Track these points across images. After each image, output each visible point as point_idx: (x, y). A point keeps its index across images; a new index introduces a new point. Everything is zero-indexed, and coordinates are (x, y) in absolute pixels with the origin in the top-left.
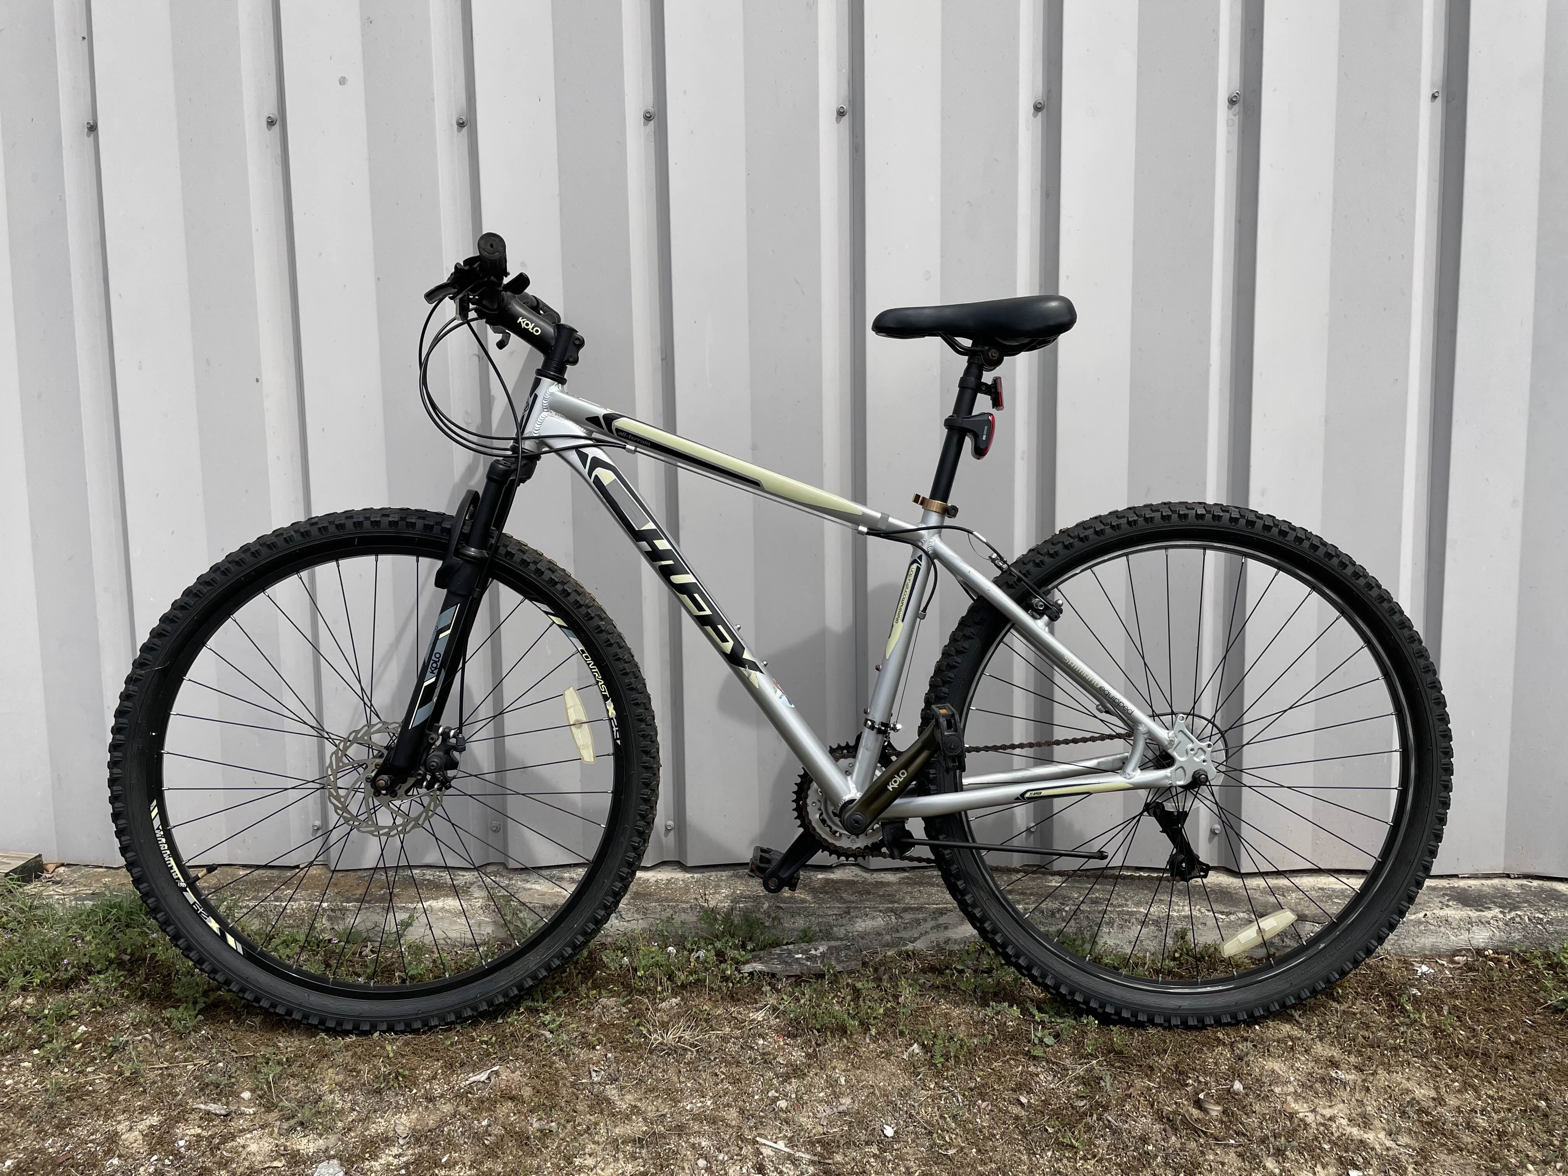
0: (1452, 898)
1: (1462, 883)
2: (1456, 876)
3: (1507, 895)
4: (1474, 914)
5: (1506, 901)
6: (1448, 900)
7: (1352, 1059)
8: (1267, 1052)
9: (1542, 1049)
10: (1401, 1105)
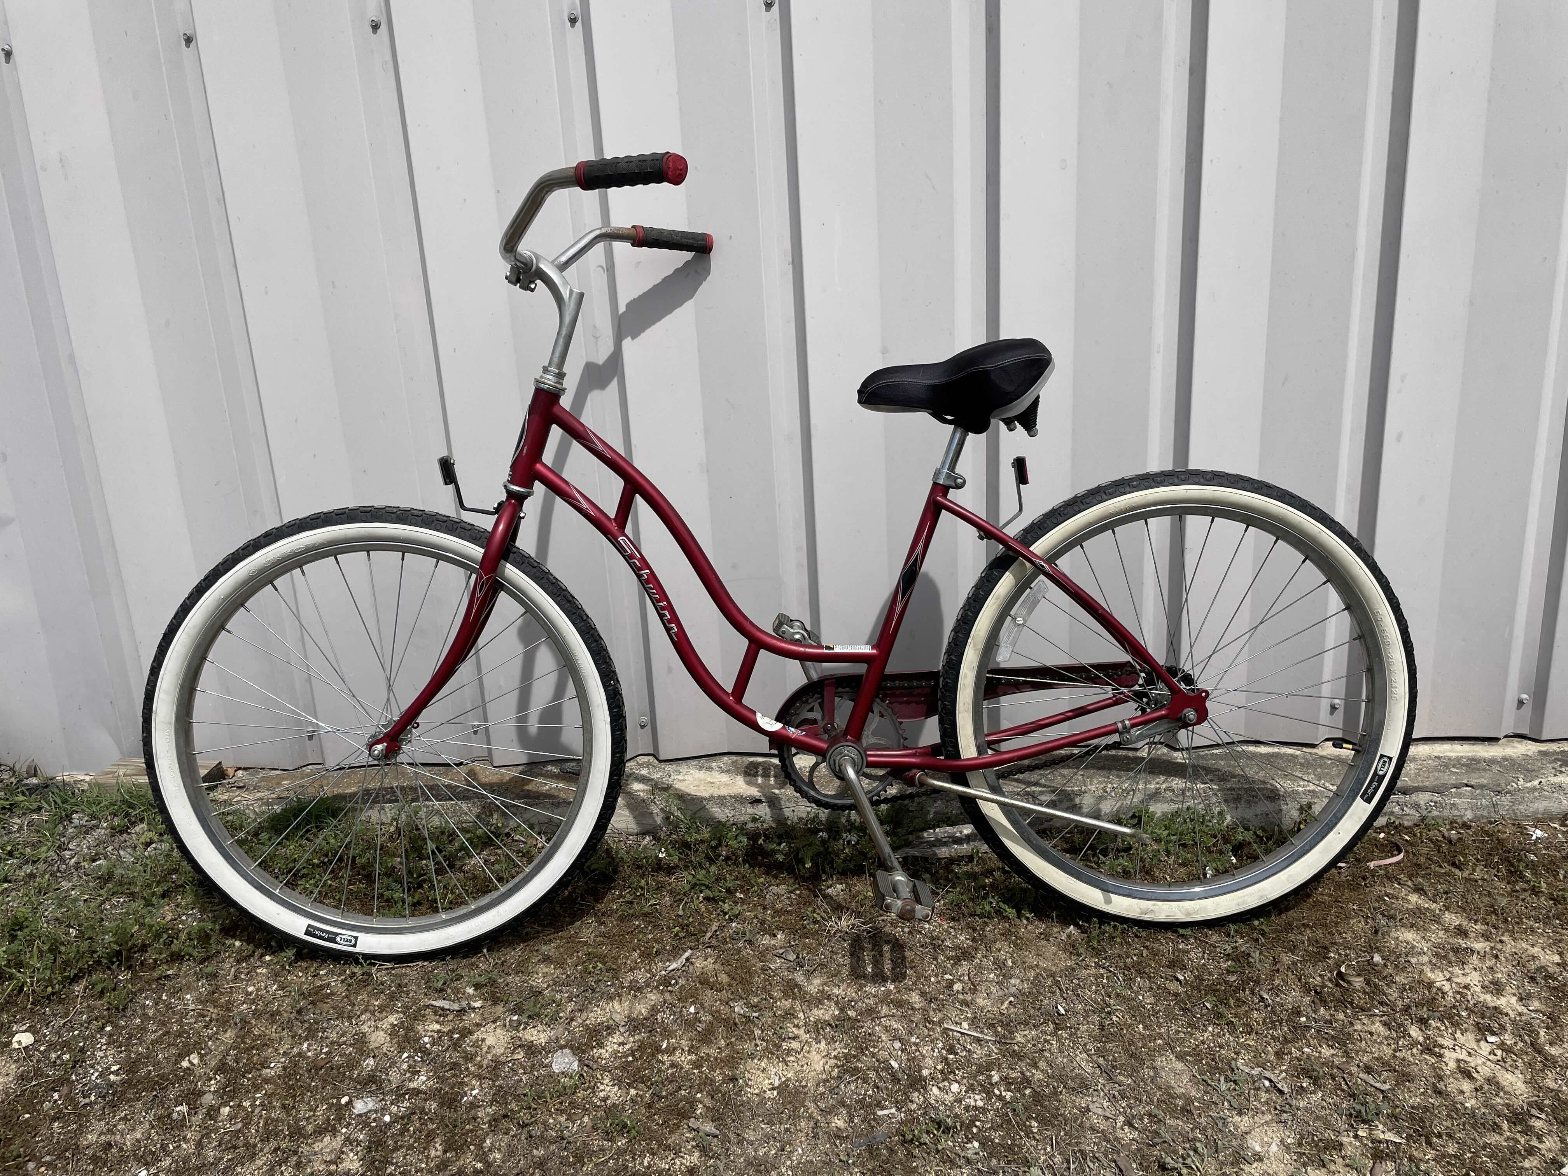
6: (1561, 766)
7: (1479, 927)
8: (1399, 923)
10: (1529, 971)
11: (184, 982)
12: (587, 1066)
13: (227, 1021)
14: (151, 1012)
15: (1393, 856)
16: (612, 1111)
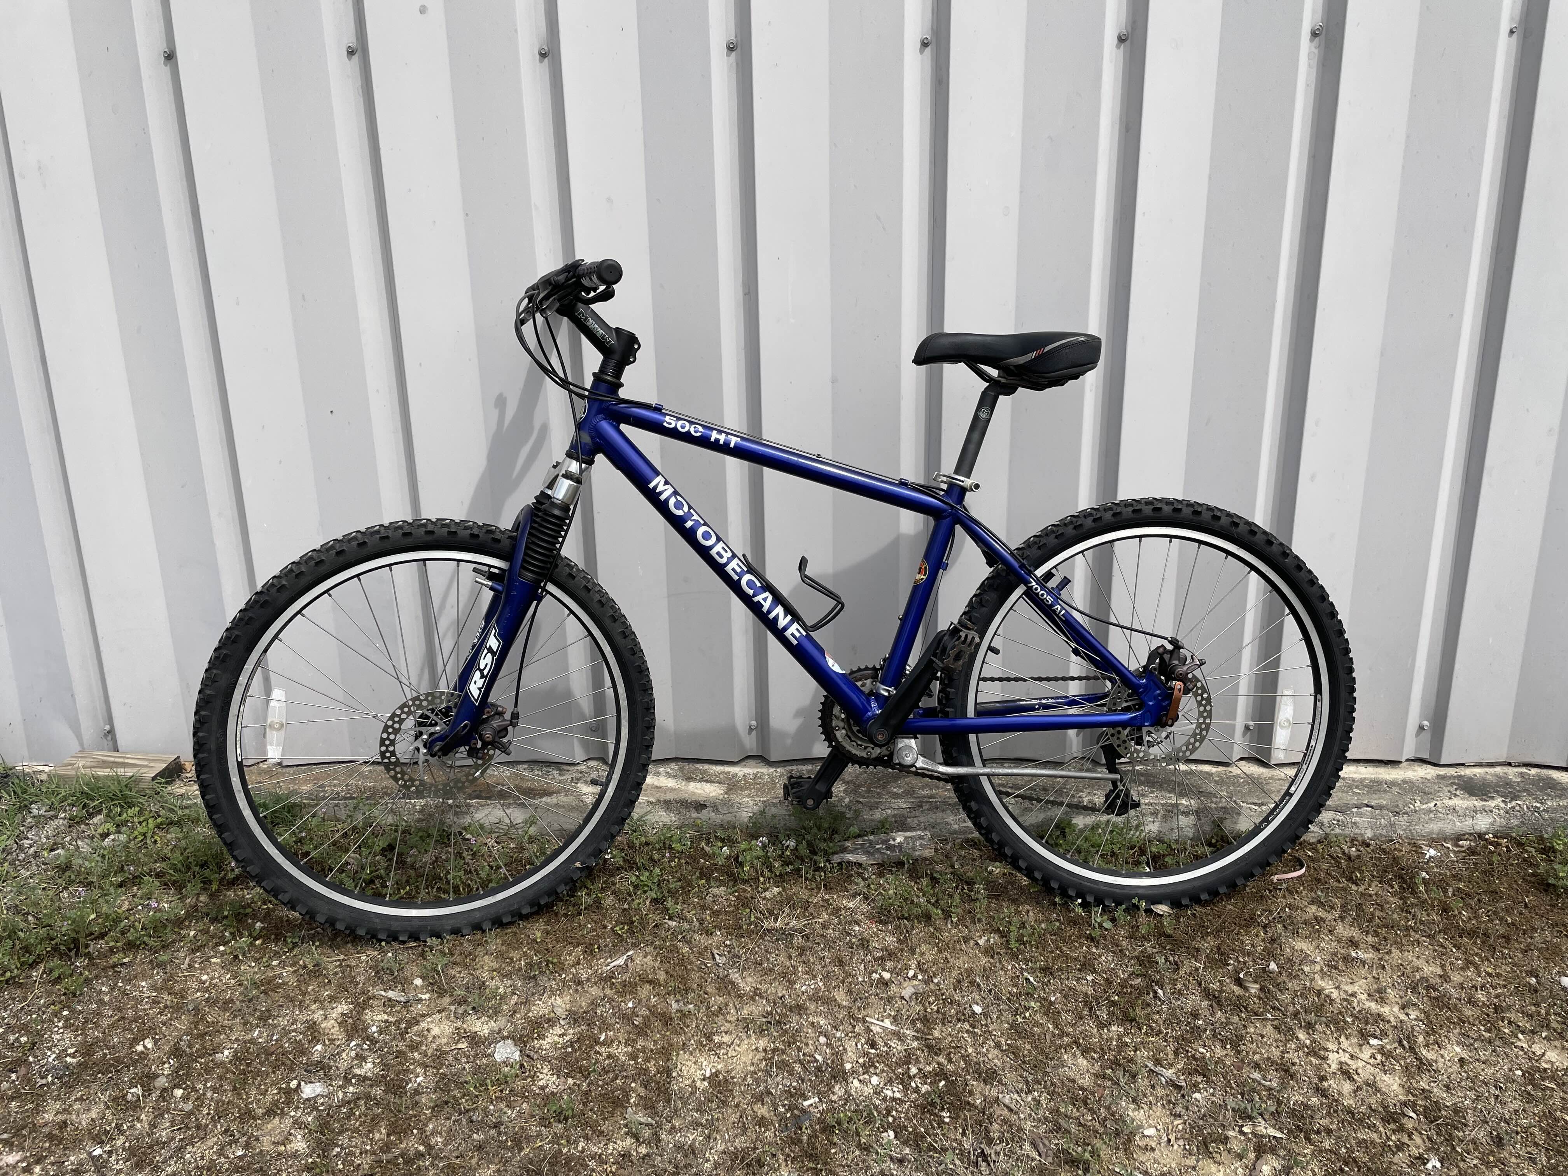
0: (1460, 787)
1: (1468, 772)
2: (1463, 765)
3: (1508, 783)
4: (1479, 804)
5: (1508, 790)
6: (1456, 790)
7: (1370, 939)
8: (1296, 933)
9: (1534, 929)
10: (1412, 982)
11: (139, 970)
12: (528, 1056)
13: (181, 1008)
14: (106, 999)
15: (1295, 871)
16: (550, 1098)
